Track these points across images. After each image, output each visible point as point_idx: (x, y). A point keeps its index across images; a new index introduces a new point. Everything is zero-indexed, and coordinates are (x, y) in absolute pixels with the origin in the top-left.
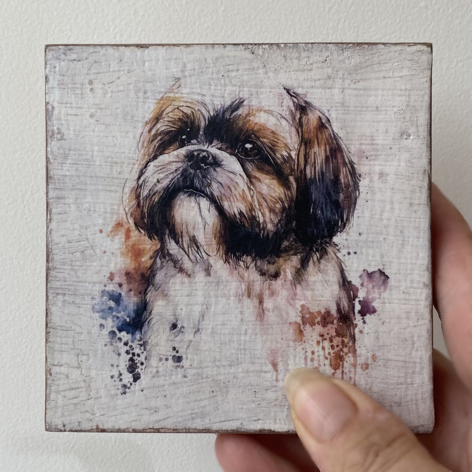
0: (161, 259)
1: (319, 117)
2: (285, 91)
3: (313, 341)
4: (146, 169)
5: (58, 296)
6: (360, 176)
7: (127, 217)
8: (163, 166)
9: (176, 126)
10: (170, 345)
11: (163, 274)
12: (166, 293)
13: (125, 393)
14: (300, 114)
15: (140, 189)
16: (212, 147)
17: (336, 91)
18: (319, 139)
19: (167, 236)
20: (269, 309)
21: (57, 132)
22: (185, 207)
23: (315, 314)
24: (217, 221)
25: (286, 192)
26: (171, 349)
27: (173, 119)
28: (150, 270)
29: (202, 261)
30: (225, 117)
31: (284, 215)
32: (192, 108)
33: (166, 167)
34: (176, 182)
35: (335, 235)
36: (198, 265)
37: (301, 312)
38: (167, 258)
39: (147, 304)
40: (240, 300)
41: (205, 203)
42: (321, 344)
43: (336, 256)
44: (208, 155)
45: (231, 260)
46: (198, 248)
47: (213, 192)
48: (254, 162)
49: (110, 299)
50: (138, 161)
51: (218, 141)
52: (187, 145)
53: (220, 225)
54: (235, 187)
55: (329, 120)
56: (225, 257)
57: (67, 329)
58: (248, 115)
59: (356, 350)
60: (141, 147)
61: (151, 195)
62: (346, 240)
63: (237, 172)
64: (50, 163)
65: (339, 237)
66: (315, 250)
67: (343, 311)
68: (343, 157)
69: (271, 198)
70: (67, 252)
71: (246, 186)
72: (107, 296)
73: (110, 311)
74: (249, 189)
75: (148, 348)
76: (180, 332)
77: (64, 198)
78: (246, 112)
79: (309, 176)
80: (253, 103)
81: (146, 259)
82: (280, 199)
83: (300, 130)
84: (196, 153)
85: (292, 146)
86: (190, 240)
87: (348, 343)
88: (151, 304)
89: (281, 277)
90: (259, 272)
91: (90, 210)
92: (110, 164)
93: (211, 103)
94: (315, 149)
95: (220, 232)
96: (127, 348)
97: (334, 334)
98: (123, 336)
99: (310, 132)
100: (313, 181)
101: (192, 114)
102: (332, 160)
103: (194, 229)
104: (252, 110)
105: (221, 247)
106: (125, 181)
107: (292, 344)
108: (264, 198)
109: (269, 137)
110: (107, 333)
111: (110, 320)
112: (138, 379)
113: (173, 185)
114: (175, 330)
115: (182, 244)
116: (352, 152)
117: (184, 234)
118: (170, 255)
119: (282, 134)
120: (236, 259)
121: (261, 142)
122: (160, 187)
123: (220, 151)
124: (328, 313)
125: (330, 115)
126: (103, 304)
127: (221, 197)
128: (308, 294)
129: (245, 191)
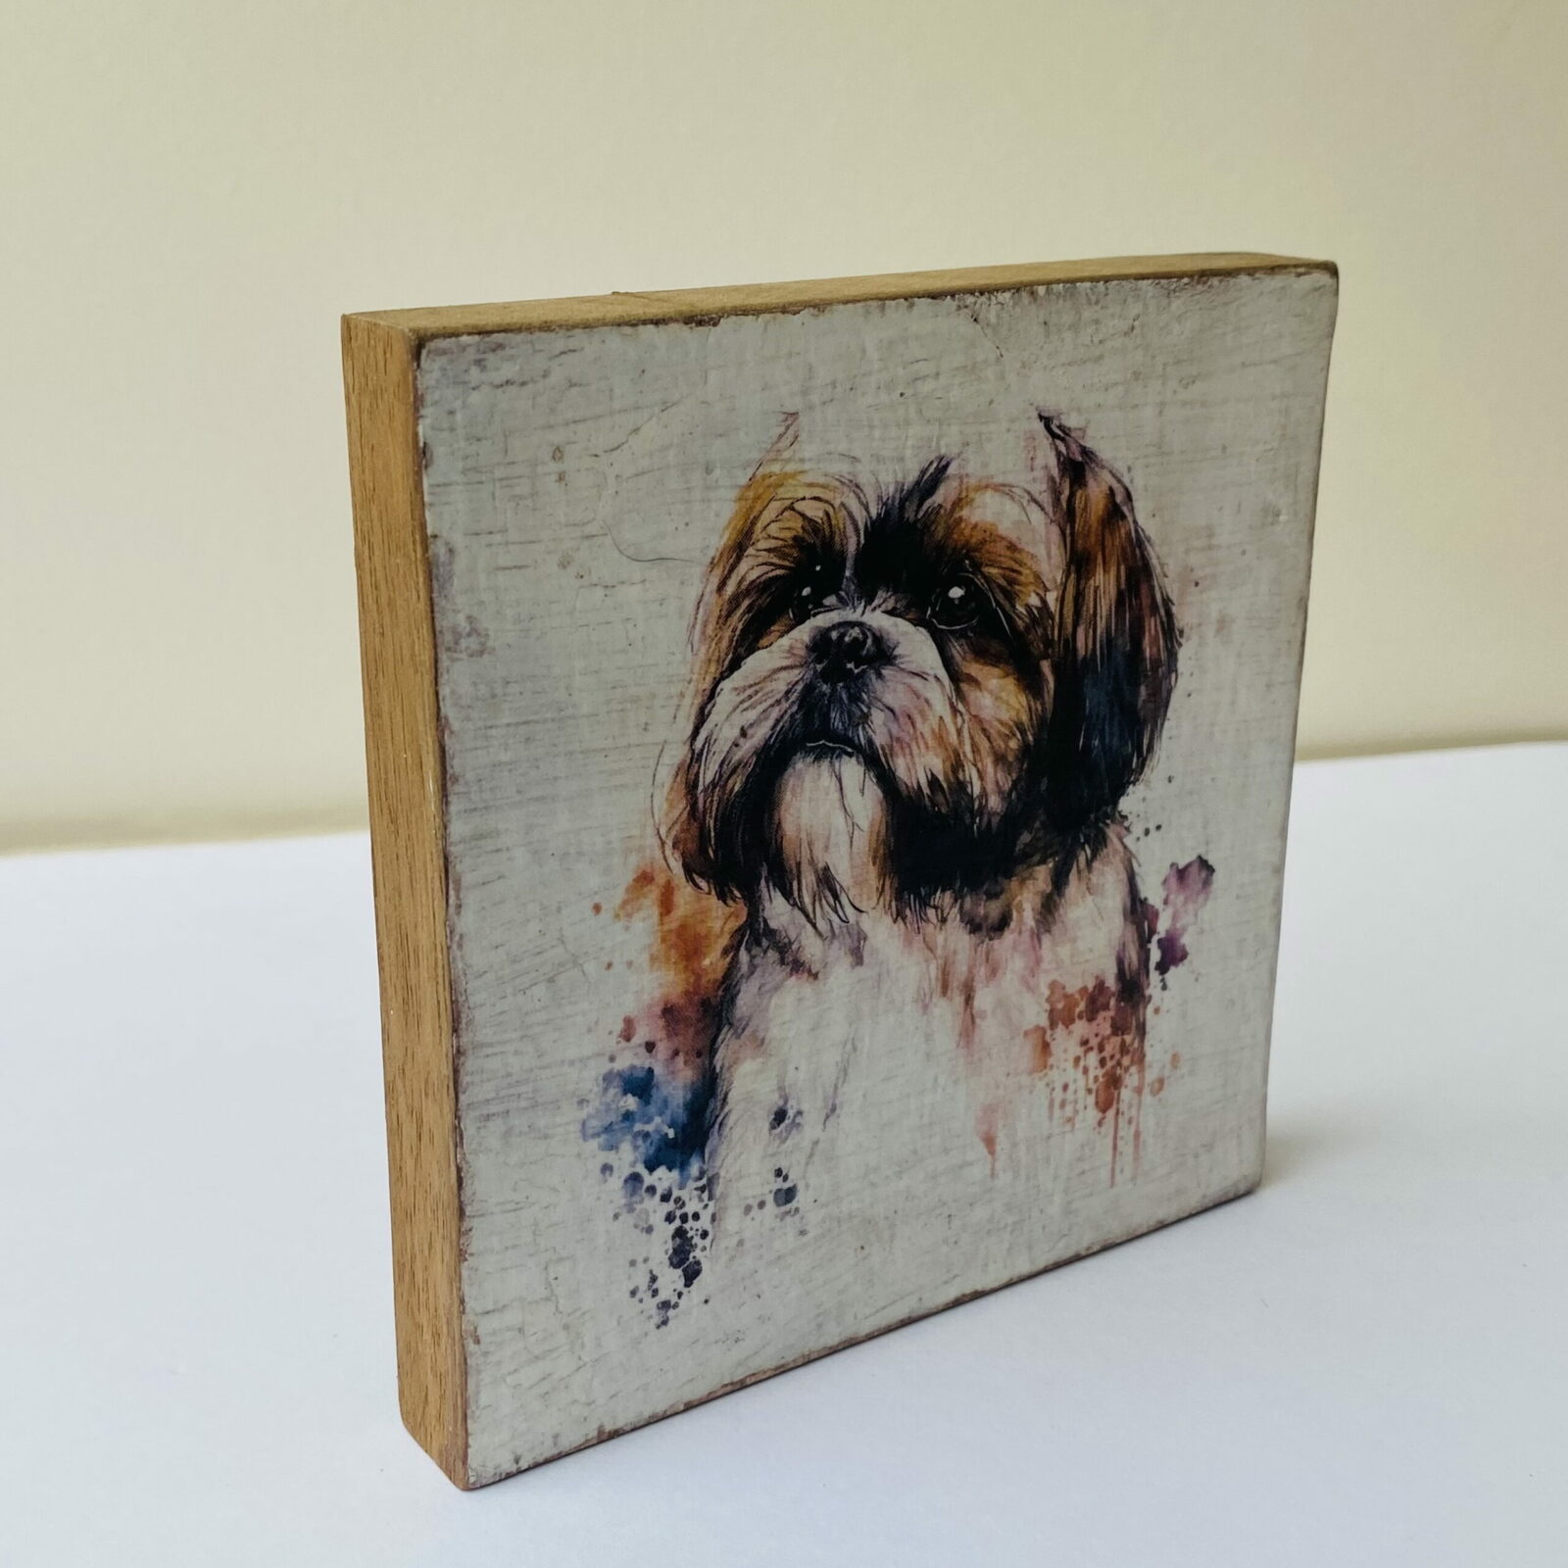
0: (749, 950)
1: (1111, 489)
2: (1040, 426)
3: (1066, 1060)
4: (713, 702)
5: (490, 1124)
6: (1181, 632)
7: (663, 852)
8: (757, 688)
9: (787, 563)
10: (771, 1165)
11: (755, 990)
12: (761, 1035)
13: (665, 1322)
14: (1071, 487)
15: (697, 765)
16: (874, 609)
17: (1149, 412)
18: (1107, 551)
19: (763, 882)
20: (985, 1011)
21: (468, 630)
22: (807, 794)
23: (1077, 996)
24: (880, 814)
25: (1032, 703)
26: (771, 1176)
27: (780, 543)
28: (724, 986)
29: (845, 930)
30: (907, 516)
31: (1025, 766)
32: (827, 502)
33: (762, 689)
34: (787, 725)
35: (1123, 794)
36: (836, 943)
37: (1048, 1000)
38: (765, 943)
39: (716, 1078)
40: (926, 1007)
41: (852, 770)
42: (1082, 1063)
43: (1123, 843)
44: (864, 633)
45: (908, 912)
46: (836, 897)
47: (874, 737)
48: (966, 637)
49: (625, 1093)
50: (692, 684)
51: (887, 592)
52: (815, 615)
53: (887, 822)
54: (922, 713)
55: (1129, 496)
56: (897, 906)
57: (519, 1206)
58: (958, 503)
59: (1144, 1056)
60: (700, 642)
61: (725, 776)
62: (1144, 799)
63: (930, 672)
64: (452, 732)
65: (1131, 795)
66: (1082, 840)
67: (1127, 973)
68: (1152, 588)
69: (999, 726)
70: (509, 991)
71: (948, 707)
72: (618, 1087)
73: (627, 1124)
74: (955, 711)
75: (718, 1191)
76: (792, 1128)
77: (496, 833)
78: (953, 496)
79: (1081, 652)
80: (970, 469)
81: (713, 961)
82: (1019, 726)
83: (1068, 532)
84: (834, 635)
85: (1051, 577)
86: (819, 881)
87: (1132, 1043)
88: (726, 1075)
89: (1013, 925)
90: (969, 926)
91: (567, 854)
92: (620, 707)
93: (873, 480)
94: (1097, 577)
95: (885, 843)
96: (670, 1206)
97: (1108, 1031)
98: (660, 1179)
99: (1088, 536)
100: (1089, 661)
101: (825, 518)
102: (1130, 601)
103: (827, 848)
104: (967, 489)
105: (888, 883)
106: (660, 747)
107: (1025, 1080)
108: (984, 730)
109: (1003, 559)
110: (621, 1182)
111: (626, 1147)
112: (695, 1278)
113: (780, 737)
114: (783, 1126)
115: (800, 896)
116: (1169, 574)
117: (805, 868)
118: (770, 933)
119: (1029, 549)
120: (920, 907)
121: (984, 577)
122: (748, 746)
123: (893, 619)
124: (1100, 986)
125: (1132, 482)
126: (608, 1110)
127: (891, 748)
128: (1064, 951)
129: (946, 721)
